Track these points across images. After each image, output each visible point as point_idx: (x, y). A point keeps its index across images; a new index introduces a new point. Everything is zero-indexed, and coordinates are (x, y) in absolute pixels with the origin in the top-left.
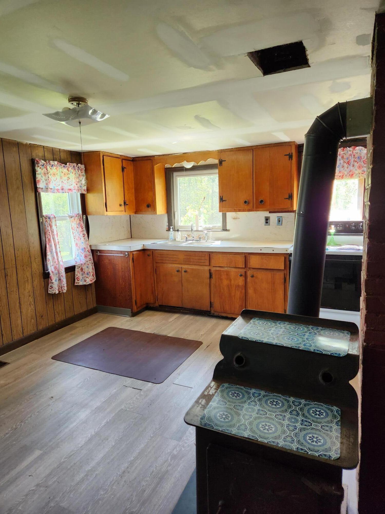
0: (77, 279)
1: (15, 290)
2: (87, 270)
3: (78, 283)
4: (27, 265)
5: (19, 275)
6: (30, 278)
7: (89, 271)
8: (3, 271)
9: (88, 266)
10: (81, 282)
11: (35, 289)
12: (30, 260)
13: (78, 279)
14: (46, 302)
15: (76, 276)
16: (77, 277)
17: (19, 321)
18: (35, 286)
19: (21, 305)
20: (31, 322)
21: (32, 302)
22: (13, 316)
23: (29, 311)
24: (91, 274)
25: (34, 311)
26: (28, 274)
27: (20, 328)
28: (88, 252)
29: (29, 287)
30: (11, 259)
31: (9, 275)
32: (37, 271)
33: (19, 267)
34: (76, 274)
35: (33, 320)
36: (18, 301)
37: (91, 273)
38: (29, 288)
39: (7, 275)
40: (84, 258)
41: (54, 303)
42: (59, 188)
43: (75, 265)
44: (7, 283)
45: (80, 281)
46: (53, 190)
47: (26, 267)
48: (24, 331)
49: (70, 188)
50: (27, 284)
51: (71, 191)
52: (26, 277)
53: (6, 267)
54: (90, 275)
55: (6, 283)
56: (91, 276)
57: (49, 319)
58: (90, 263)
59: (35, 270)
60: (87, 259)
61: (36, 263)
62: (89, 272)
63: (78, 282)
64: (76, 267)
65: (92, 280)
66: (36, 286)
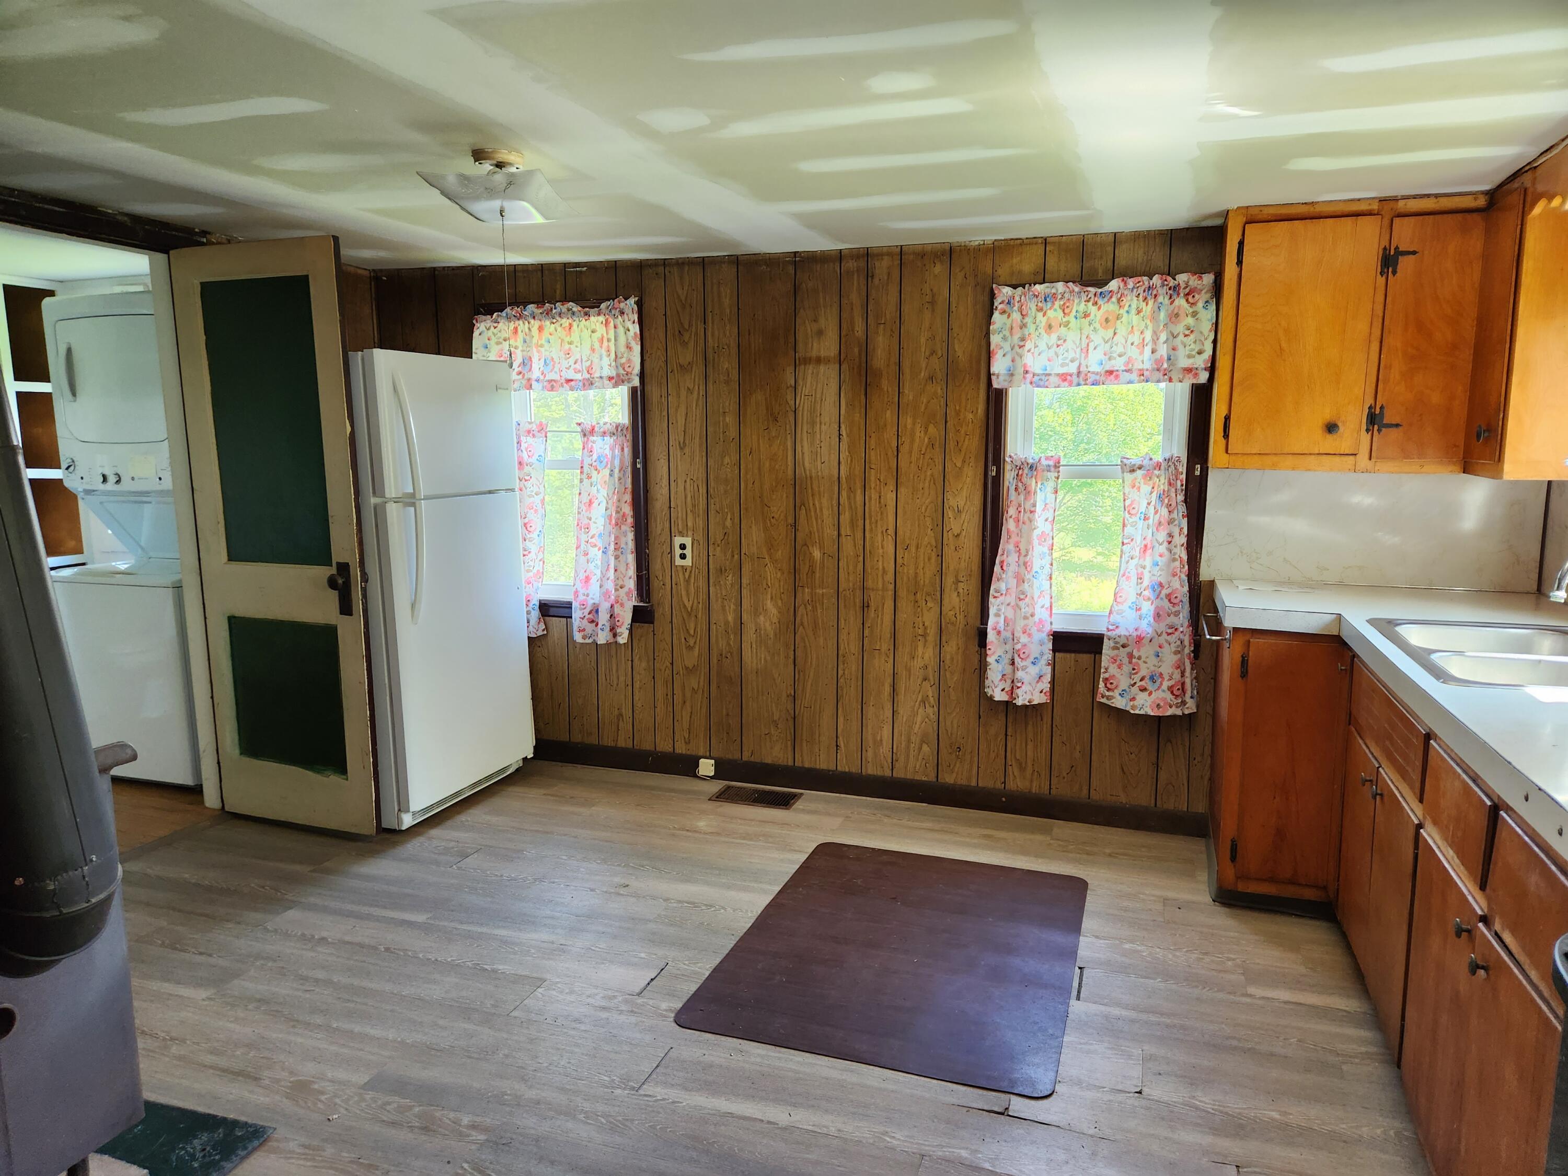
0: (1106, 684)
1: (885, 647)
2: (1155, 666)
3: (1108, 698)
4: (928, 594)
5: (901, 616)
6: (932, 632)
7: (1161, 670)
8: (859, 593)
9: (1159, 650)
10: (1119, 697)
11: (944, 666)
12: (938, 581)
13: (1108, 685)
14: (980, 718)
15: (1105, 672)
16: (1107, 675)
17: (886, 732)
18: (948, 657)
19: (897, 695)
20: (920, 748)
21: (932, 699)
22: (870, 711)
23: (919, 719)
24: (1166, 684)
25: (936, 724)
26: (930, 618)
27: (885, 749)
28: (1166, 601)
29: (926, 654)
30: (884, 568)
31: (872, 604)
32: (960, 617)
33: (902, 593)
34: (1103, 665)
35: (925, 748)
36: (889, 680)
37: (1166, 679)
38: (927, 656)
39: (868, 606)
40: (1152, 620)
41: (1009, 730)
42: (1073, 369)
43: (1103, 635)
44: (866, 626)
45: (1116, 693)
46: (1039, 377)
47: (924, 598)
48: (897, 765)
49: (1112, 369)
50: (920, 644)
51: (1112, 377)
52: (921, 626)
53: (869, 583)
54: (1161, 684)
55: (863, 624)
56: (1164, 691)
57: (982, 767)
58: (1166, 641)
59: (952, 613)
60: (1161, 624)
61: (958, 596)
62: (1161, 674)
63: (1107, 693)
64: (1107, 644)
65: (1162, 704)
66: (952, 659)
